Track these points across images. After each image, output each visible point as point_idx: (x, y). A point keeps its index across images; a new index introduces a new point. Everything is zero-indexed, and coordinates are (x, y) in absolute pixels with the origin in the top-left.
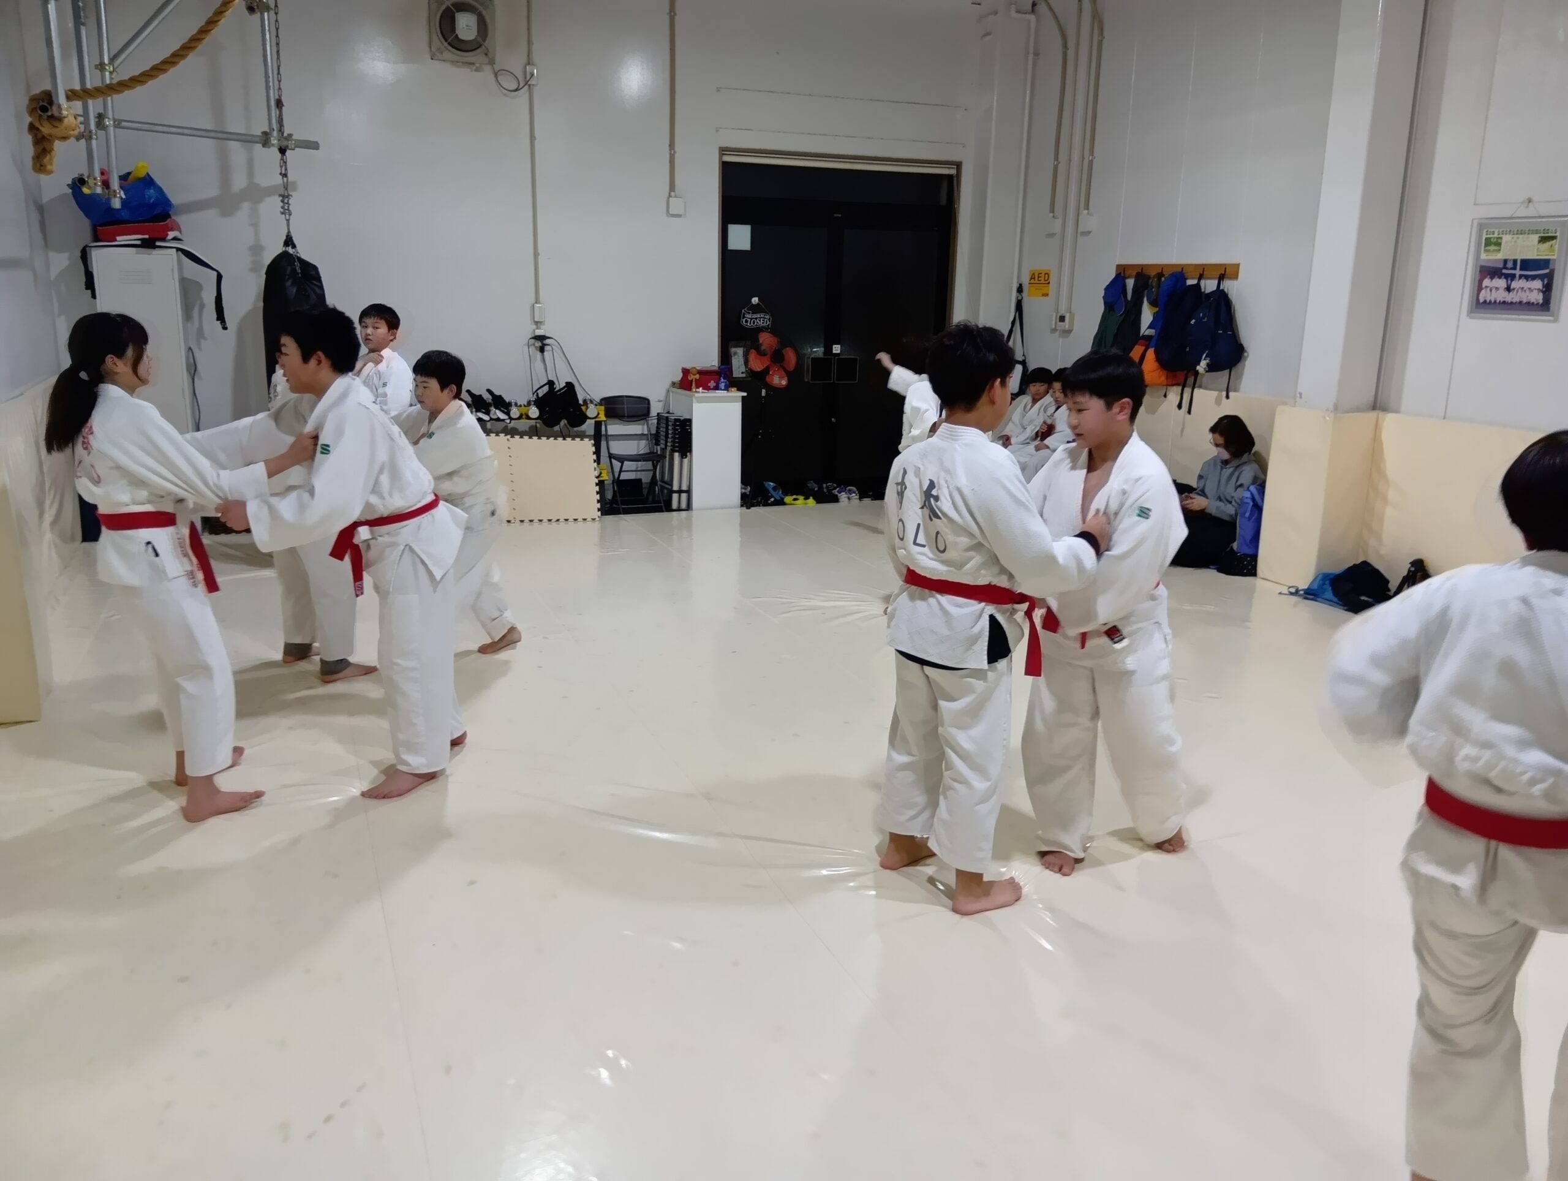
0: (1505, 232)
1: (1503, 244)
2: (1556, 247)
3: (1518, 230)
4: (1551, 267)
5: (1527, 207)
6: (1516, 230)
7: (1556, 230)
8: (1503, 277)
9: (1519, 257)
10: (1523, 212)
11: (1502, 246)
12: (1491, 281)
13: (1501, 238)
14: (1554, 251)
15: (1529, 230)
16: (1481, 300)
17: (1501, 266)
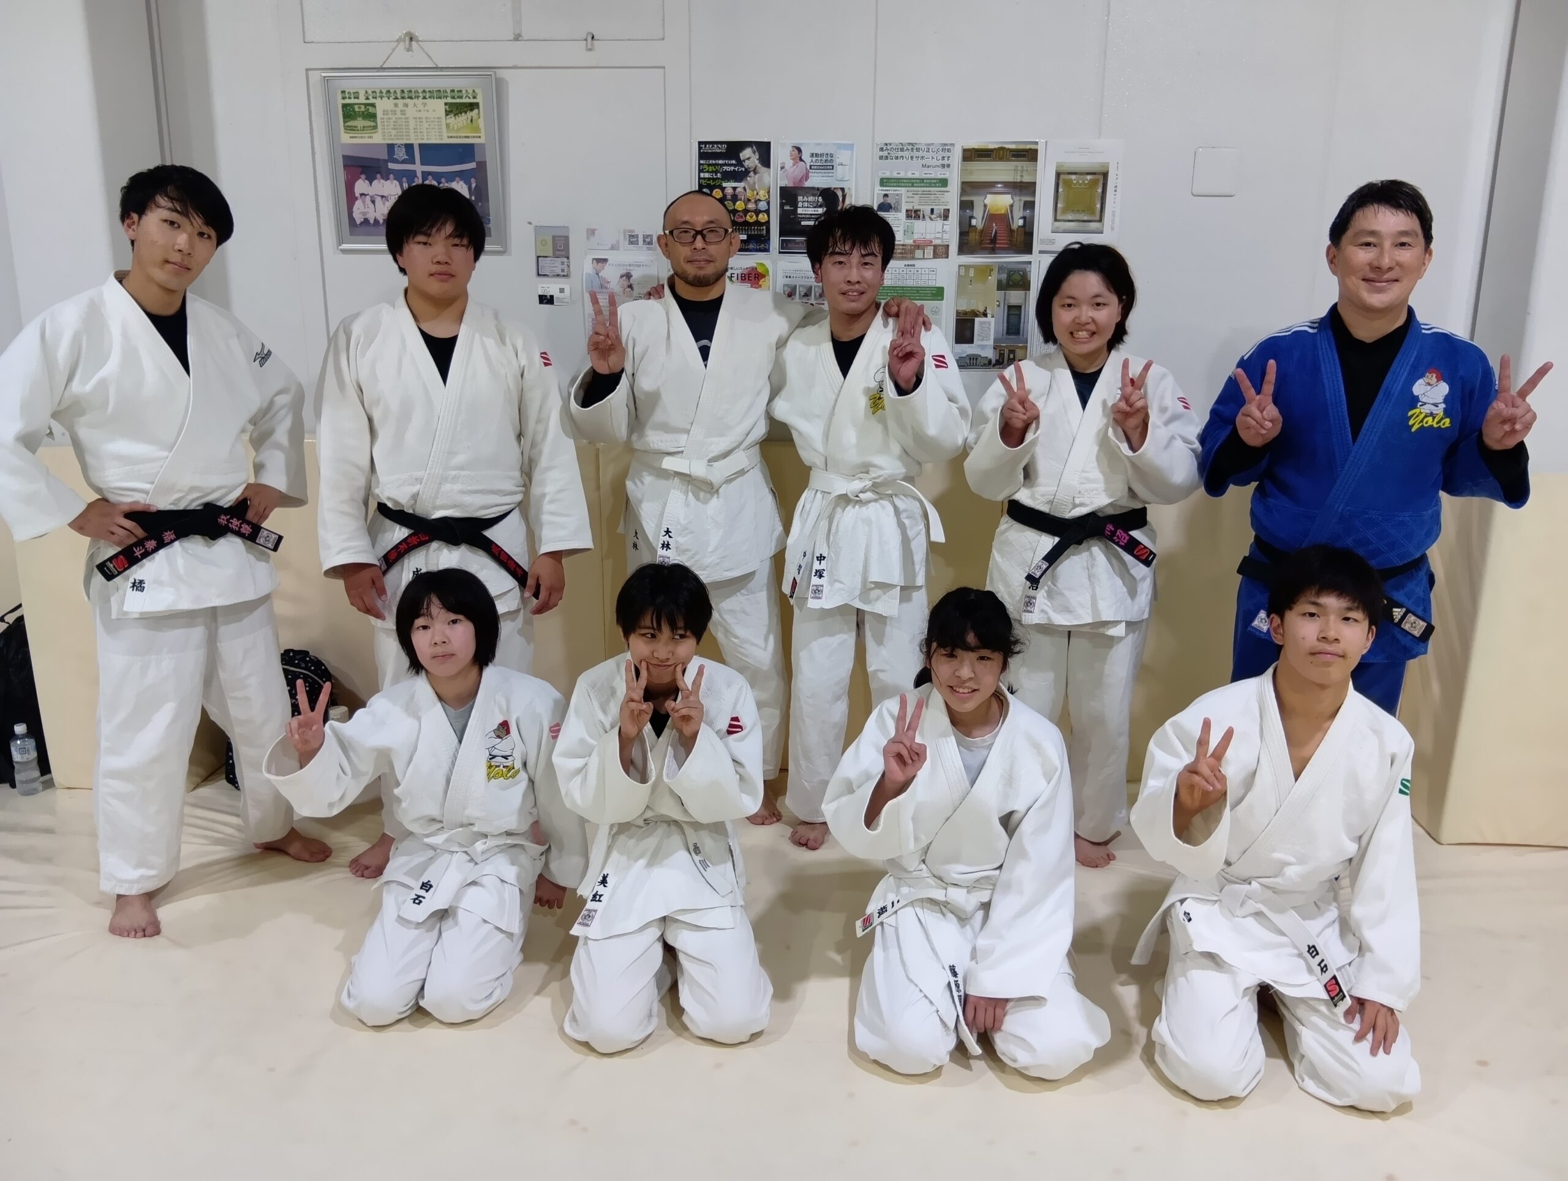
0: (378, 95)
1: (379, 115)
2: (481, 123)
3: (403, 91)
4: (478, 158)
5: (409, 49)
6: (399, 92)
7: (474, 91)
8: (391, 176)
9: (415, 140)
10: (401, 58)
11: (379, 120)
12: (371, 184)
13: (373, 105)
14: (478, 130)
15: (424, 91)
16: (359, 219)
17: (386, 157)
